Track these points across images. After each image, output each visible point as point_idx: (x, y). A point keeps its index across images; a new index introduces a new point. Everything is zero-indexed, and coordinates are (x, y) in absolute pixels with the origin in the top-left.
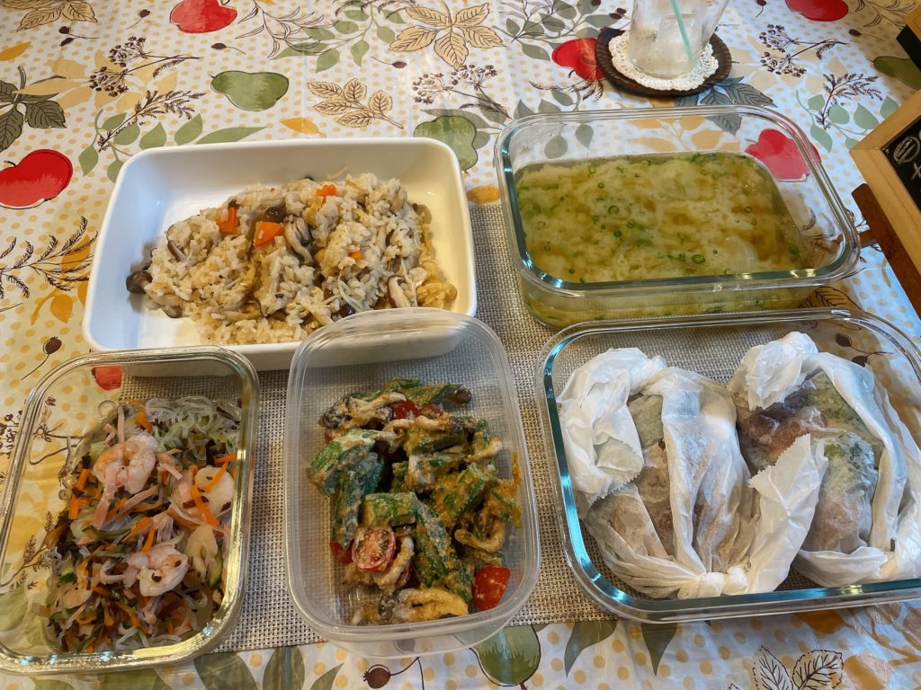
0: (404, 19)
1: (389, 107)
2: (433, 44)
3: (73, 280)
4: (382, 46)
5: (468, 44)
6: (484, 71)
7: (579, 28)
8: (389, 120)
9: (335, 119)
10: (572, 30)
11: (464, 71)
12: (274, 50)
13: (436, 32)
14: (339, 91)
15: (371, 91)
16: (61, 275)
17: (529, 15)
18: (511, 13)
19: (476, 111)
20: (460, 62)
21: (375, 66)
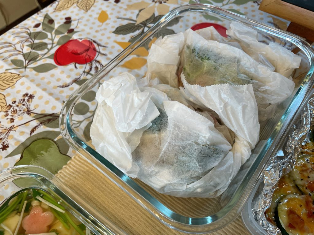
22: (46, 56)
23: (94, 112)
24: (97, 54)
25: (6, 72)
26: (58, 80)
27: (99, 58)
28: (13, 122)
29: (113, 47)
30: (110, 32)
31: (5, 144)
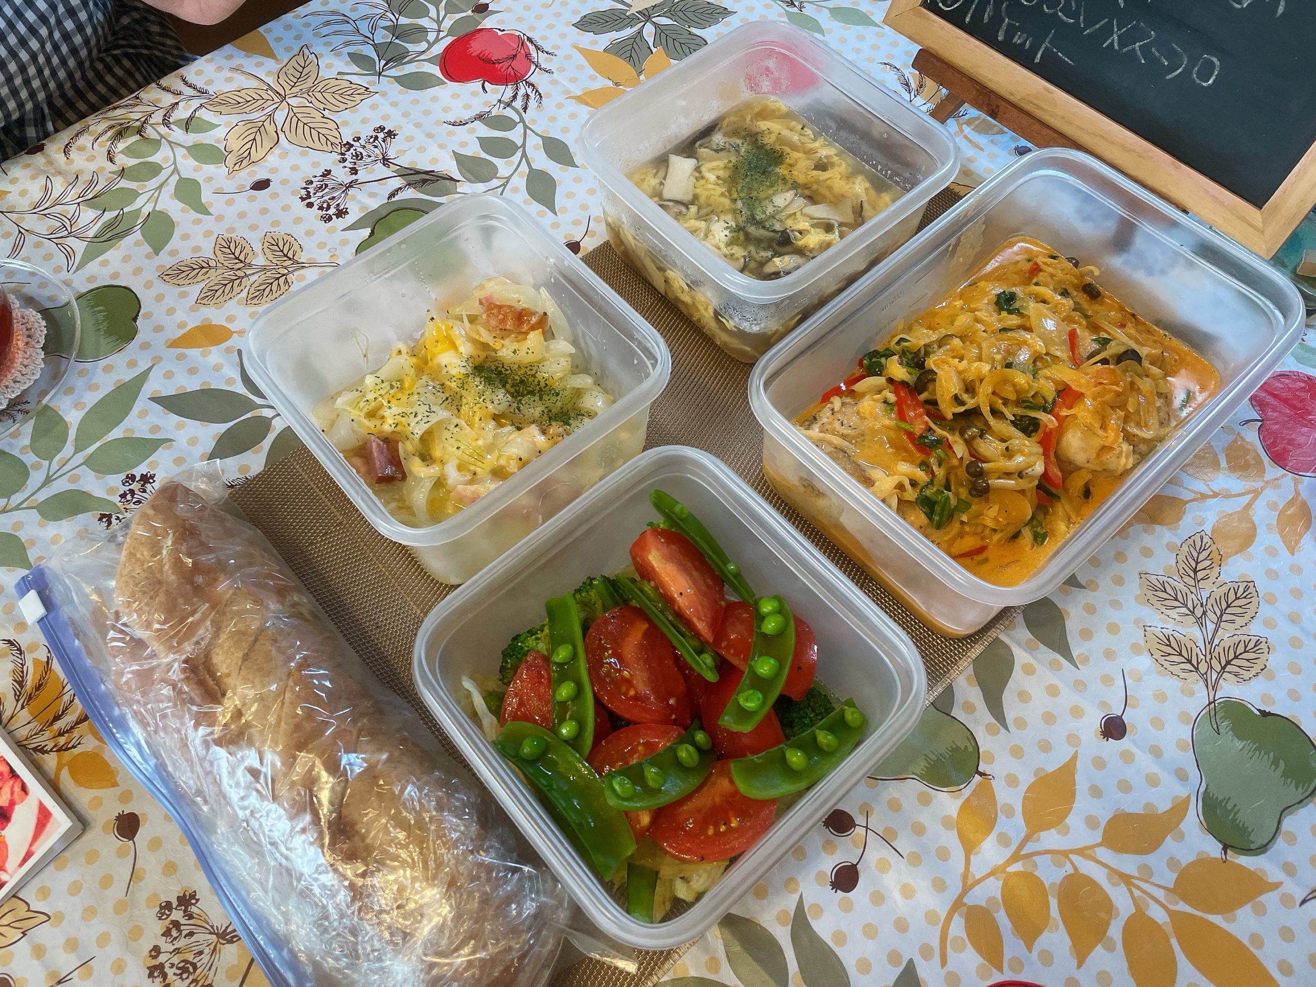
0: (215, 121)
1: (296, 247)
2: (281, 135)
3: (72, 728)
4: (217, 171)
5: (326, 113)
6: (376, 138)
7: (447, 23)
8: (313, 264)
9: (239, 303)
10: (439, 31)
11: (352, 150)
12: (68, 257)
13: (271, 116)
14: (212, 263)
15: (255, 240)
16: (47, 734)
17: (371, 36)
18: (347, 44)
19: (410, 194)
20: (337, 141)
21: (230, 203)
22: (423, 57)
23: (508, 179)
24: (533, 67)
25: (339, 77)
26: (446, 110)
27: (536, 77)
28: (356, 173)
29: (568, 57)
30: (567, 23)
31: (342, 208)
